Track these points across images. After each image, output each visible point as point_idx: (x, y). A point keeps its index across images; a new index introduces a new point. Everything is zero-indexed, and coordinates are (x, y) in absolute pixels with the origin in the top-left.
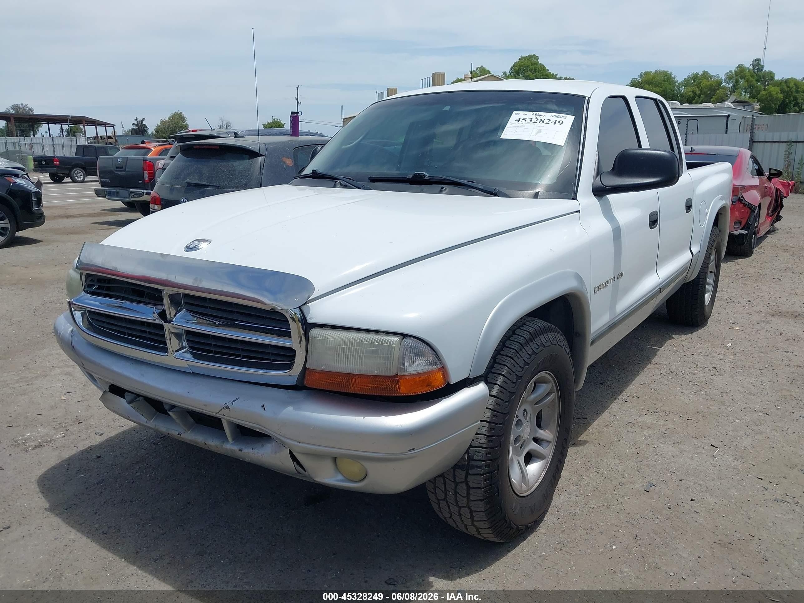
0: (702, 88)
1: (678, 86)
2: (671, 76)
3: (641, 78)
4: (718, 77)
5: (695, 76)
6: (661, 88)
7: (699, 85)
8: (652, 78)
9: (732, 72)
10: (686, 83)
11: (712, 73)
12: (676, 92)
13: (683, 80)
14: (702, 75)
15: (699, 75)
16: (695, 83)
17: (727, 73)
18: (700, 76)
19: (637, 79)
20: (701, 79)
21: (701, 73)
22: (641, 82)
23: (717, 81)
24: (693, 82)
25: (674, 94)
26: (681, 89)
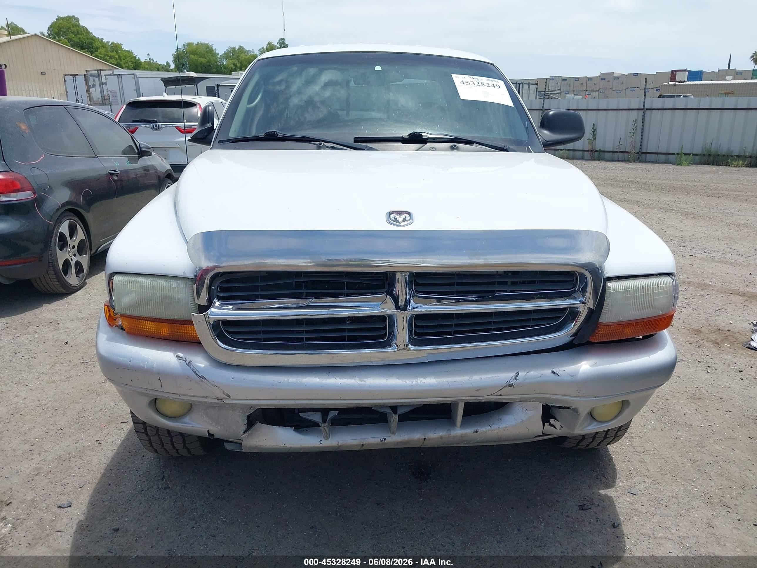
0: (241, 61)
1: (219, 58)
2: (212, 48)
3: (185, 48)
4: (253, 52)
5: (233, 50)
6: (205, 59)
7: (238, 58)
8: (196, 49)
9: (264, 49)
10: (226, 55)
11: (247, 48)
12: (219, 64)
13: (224, 53)
14: (238, 49)
15: (236, 49)
16: (234, 57)
17: (260, 49)
18: (238, 50)
19: (181, 49)
20: (238, 53)
21: (237, 48)
22: (186, 52)
23: (253, 55)
24: (232, 55)
25: (217, 65)
26: (223, 61)
